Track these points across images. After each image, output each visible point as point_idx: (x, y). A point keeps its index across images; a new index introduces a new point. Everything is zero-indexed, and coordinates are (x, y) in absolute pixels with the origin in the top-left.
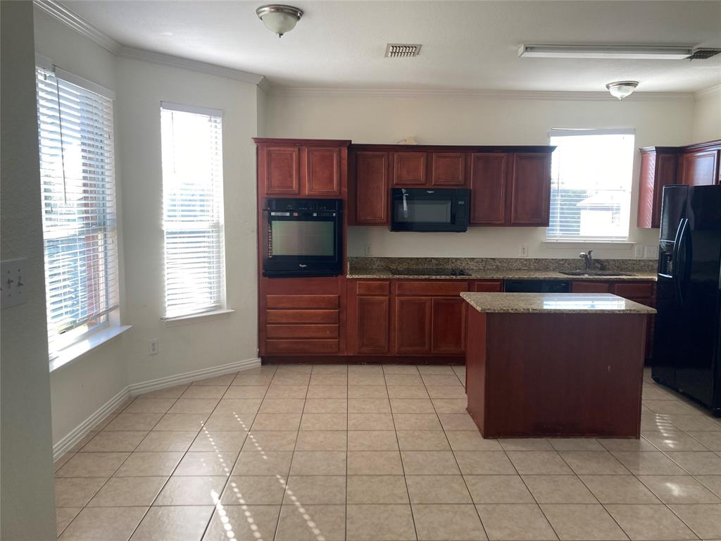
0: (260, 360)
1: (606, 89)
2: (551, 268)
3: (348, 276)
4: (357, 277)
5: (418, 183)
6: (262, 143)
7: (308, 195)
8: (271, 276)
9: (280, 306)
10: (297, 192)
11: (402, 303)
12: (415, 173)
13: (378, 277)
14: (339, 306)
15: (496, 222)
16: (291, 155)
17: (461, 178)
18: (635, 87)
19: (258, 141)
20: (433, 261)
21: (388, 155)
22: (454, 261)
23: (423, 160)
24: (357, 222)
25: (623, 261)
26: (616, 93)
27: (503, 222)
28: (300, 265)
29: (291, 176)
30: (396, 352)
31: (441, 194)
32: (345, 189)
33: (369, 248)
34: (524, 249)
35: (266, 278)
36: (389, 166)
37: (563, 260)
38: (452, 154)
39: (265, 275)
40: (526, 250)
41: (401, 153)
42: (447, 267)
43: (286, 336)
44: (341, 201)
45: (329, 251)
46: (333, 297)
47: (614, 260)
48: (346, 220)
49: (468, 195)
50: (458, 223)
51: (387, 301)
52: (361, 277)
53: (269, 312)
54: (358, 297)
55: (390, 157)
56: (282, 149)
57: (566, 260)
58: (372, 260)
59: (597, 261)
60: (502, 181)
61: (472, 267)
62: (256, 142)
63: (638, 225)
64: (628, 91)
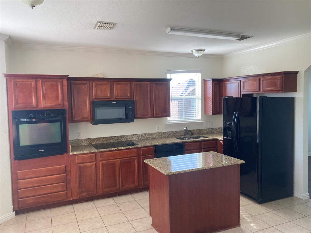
0: (14, 213)
1: (191, 52)
2: (171, 136)
3: (71, 154)
4: (76, 153)
5: (107, 97)
6: (9, 77)
7: (43, 108)
8: (19, 159)
9: (27, 177)
10: (36, 106)
11: (103, 165)
12: (104, 92)
13: (89, 152)
14: (66, 171)
15: (147, 116)
16: (31, 84)
17: (129, 95)
18: (204, 51)
19: (7, 76)
20: (116, 138)
21: (89, 83)
22: (126, 137)
23: (108, 86)
24: (73, 120)
25: (200, 130)
26: (196, 54)
27: (150, 116)
28: (40, 150)
29: (31, 97)
30: (101, 193)
31: (119, 103)
32: (66, 103)
33: (79, 134)
34: (158, 128)
35: (17, 160)
36: (90, 89)
37: (175, 132)
38: (123, 83)
39: (15, 159)
40: (159, 129)
41: (96, 82)
42: (122, 140)
43: (31, 195)
44: (64, 110)
45: (58, 140)
46: (62, 167)
47: (196, 130)
48: (67, 120)
49: (133, 103)
50: (129, 118)
51: (95, 164)
52: (79, 153)
53: (19, 182)
54: (77, 165)
55: (90, 84)
56: (24, 80)
57: (177, 132)
58: (81, 141)
59: (190, 131)
60: (149, 96)
61: (135, 139)
62: (5, 76)
63: (205, 113)
64: (201, 53)
